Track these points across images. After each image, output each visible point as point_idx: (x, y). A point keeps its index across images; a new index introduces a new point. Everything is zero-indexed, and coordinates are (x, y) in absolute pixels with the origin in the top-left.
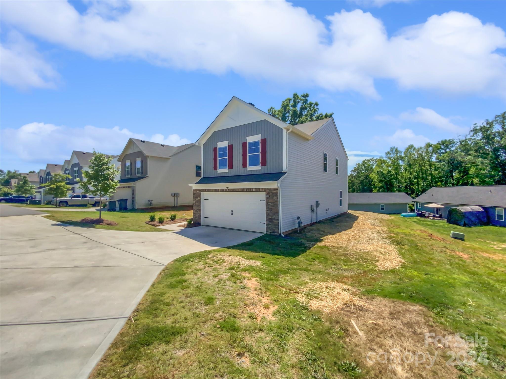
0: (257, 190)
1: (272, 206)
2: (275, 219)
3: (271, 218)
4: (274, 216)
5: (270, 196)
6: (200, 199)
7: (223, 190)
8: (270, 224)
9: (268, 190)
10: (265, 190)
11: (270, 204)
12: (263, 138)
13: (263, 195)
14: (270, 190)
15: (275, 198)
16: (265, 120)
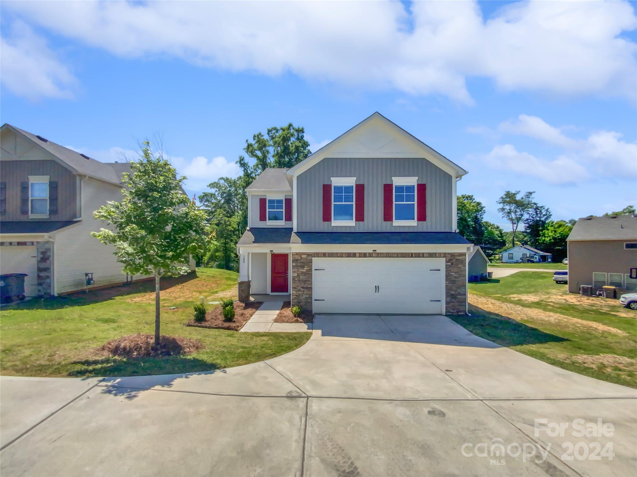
0: (431, 255)
1: (456, 277)
2: (460, 294)
3: (454, 293)
4: (459, 290)
5: (452, 264)
6: (311, 270)
7: (364, 255)
8: (453, 302)
9: (450, 256)
10: (445, 255)
11: (454, 274)
12: (420, 183)
13: (441, 263)
14: (452, 255)
15: (460, 266)
16: (424, 159)
